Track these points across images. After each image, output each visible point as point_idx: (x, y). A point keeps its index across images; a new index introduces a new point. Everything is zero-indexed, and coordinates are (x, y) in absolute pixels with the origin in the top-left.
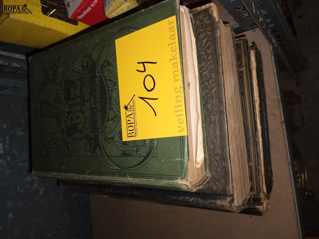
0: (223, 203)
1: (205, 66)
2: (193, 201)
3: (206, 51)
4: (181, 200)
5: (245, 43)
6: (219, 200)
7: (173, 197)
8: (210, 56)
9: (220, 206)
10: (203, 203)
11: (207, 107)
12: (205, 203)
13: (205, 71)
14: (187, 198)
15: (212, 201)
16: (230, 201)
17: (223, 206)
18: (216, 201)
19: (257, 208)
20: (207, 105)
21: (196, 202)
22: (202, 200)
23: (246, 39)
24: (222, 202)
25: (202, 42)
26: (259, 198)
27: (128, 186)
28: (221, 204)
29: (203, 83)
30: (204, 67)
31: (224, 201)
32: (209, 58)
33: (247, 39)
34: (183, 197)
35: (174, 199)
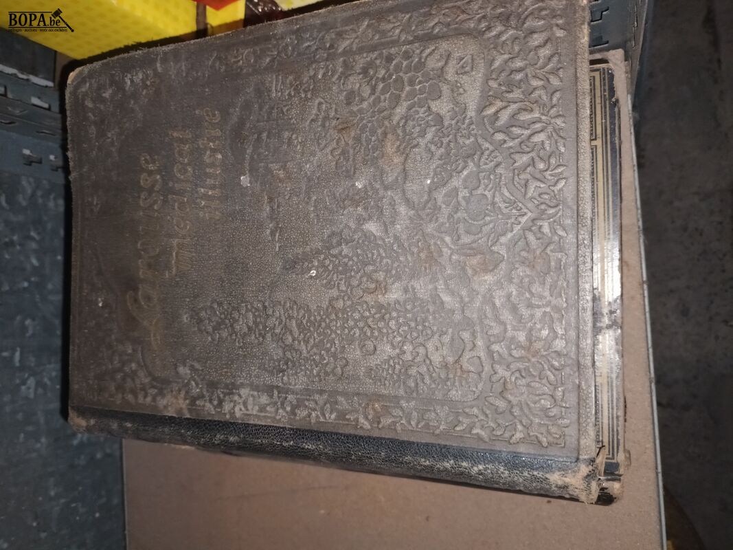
0: (567, 480)
1: (541, 119)
2: (481, 474)
3: (548, 79)
4: (446, 470)
5: (606, 79)
6: (558, 473)
7: (423, 460)
8: (558, 95)
9: (556, 486)
10: (509, 479)
11: (541, 227)
12: (516, 479)
13: (542, 131)
14: (464, 464)
15: (535, 473)
16: (588, 475)
17: (565, 487)
18: (548, 476)
19: (606, 489)
20: (539, 223)
21: (491, 475)
22: (507, 472)
23: (608, 69)
24: (566, 477)
25: (536, 54)
26: (614, 463)
27: (288, 426)
28: (560, 483)
29: (534, 163)
30: (540, 121)
31: (570, 475)
32: (555, 100)
33: (611, 69)
34: (452, 462)
35: (425, 466)
